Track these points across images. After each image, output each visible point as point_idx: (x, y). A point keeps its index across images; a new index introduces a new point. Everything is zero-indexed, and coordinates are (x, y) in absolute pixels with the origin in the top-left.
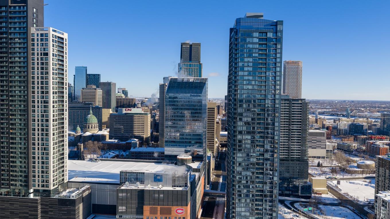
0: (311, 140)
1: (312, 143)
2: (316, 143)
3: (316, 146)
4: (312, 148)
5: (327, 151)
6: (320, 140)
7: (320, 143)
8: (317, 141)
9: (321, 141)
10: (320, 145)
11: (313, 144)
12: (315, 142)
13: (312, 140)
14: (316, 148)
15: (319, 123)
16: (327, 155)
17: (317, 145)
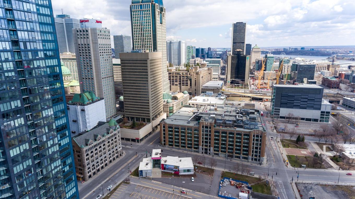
0: (300, 98)
1: (301, 101)
2: (307, 102)
3: (306, 106)
4: (301, 108)
5: (322, 112)
6: (313, 98)
7: (313, 102)
8: (308, 100)
9: (314, 100)
10: (313, 105)
11: (302, 103)
12: (306, 100)
13: (302, 98)
14: (306, 108)
15: (331, 70)
16: (321, 117)
17: (308, 105)
